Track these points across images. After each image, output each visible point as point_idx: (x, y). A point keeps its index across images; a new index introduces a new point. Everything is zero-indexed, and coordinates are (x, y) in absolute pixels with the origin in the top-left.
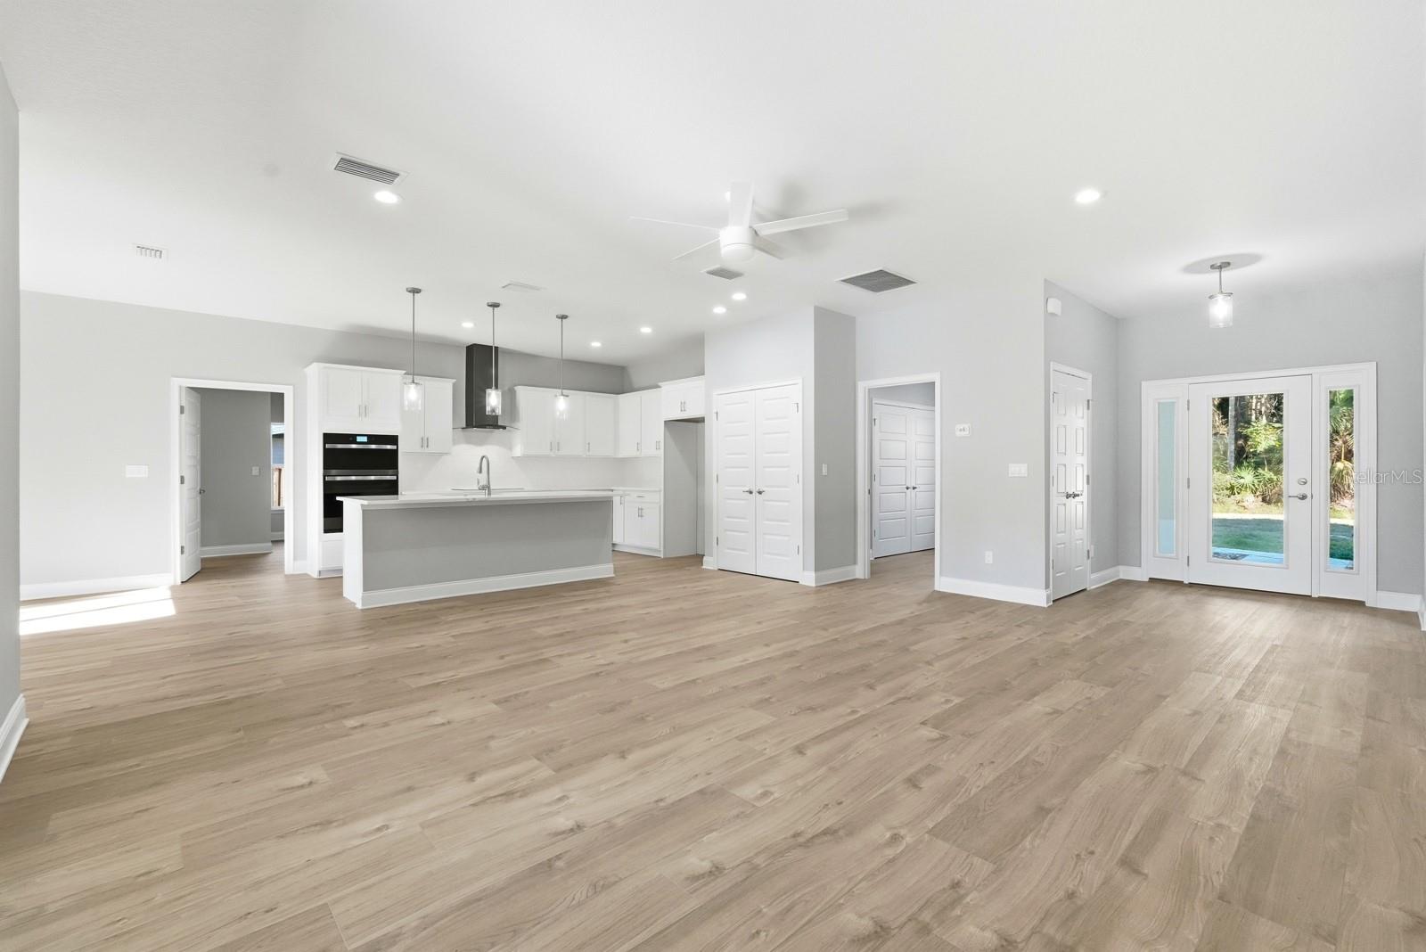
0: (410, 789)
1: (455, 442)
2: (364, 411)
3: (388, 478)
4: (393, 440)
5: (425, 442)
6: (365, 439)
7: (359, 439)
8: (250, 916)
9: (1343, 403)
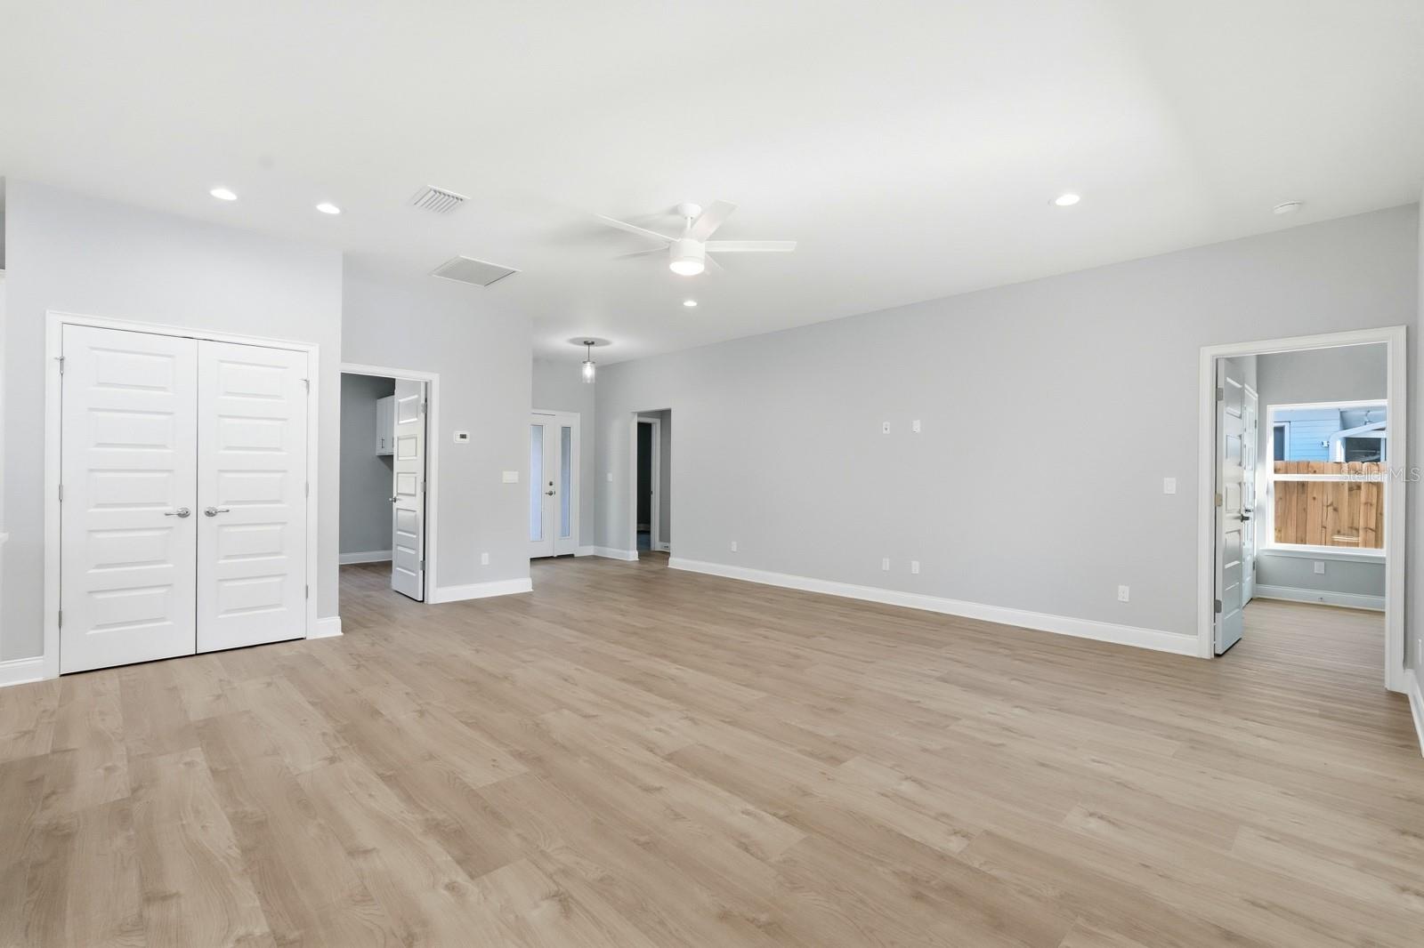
0: (1043, 765)
8: (1160, 873)
9: (566, 431)
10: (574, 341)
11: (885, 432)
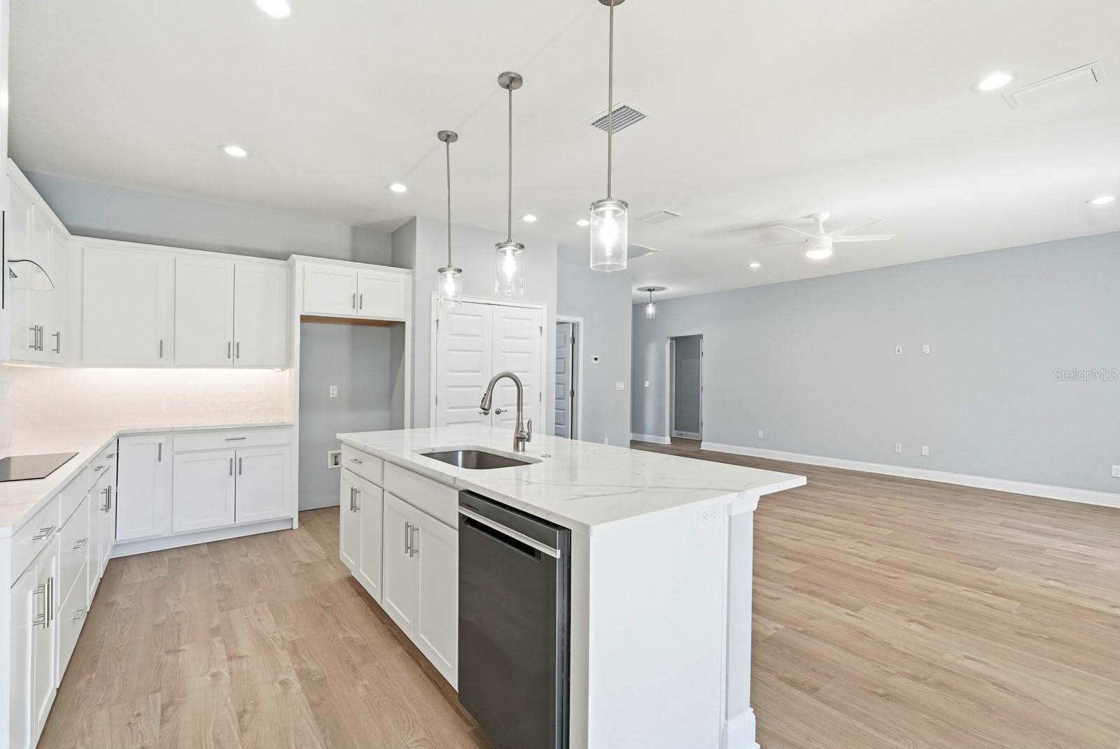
10: (640, 289)
11: (897, 353)
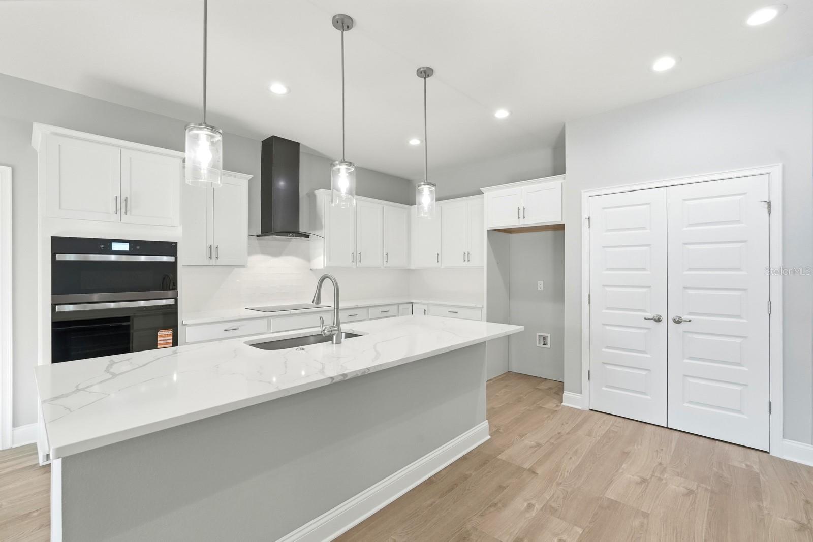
1: (250, 253)
2: (122, 205)
3: (164, 302)
4: (170, 248)
5: (213, 252)
6: (125, 247)
7: (116, 247)
